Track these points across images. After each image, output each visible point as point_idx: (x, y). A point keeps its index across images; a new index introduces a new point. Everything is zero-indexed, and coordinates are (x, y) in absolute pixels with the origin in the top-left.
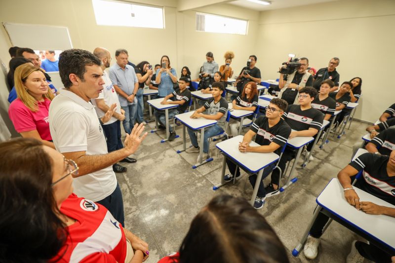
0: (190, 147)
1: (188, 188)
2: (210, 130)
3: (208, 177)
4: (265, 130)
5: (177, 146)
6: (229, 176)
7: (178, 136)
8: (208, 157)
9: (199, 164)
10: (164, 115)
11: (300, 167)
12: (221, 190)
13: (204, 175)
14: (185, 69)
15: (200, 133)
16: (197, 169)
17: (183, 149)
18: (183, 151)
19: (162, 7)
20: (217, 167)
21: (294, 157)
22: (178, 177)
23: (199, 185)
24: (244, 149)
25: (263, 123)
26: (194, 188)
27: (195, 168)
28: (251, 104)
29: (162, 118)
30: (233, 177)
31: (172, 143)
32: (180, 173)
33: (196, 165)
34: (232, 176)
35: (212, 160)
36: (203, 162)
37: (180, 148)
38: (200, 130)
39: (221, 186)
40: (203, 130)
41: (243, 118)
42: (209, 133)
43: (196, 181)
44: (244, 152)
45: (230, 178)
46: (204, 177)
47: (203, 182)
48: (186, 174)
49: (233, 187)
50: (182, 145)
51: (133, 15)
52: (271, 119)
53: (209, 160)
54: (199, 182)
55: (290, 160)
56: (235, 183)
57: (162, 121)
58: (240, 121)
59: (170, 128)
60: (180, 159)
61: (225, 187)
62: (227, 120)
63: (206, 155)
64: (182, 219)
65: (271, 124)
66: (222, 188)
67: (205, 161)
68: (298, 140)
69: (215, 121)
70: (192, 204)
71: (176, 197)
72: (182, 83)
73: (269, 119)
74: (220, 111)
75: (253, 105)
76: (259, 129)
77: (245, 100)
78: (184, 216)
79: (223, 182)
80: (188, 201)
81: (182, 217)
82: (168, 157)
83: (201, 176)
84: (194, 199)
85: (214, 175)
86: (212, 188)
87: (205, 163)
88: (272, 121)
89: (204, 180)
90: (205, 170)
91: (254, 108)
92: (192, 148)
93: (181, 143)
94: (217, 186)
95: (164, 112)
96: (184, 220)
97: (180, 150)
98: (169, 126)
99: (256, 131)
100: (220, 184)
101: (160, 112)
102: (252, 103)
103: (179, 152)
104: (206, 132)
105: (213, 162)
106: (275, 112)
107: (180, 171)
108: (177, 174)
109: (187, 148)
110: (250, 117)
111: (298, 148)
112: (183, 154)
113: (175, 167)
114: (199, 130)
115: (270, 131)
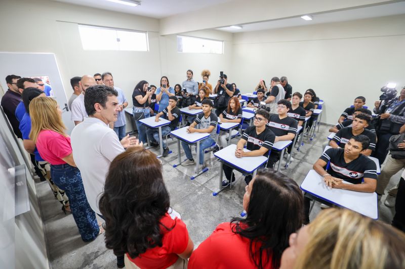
0: (185, 160)
1: (190, 197)
2: (204, 142)
3: (206, 185)
4: (254, 137)
5: (172, 161)
6: (226, 182)
7: (171, 152)
8: (203, 168)
9: (196, 175)
10: (158, 132)
11: (284, 168)
12: (220, 195)
13: (202, 183)
14: (177, 87)
15: (196, 145)
16: (195, 179)
17: (179, 163)
18: (179, 165)
19: (145, 32)
20: (213, 175)
21: (279, 159)
22: (179, 189)
23: (200, 193)
24: (239, 155)
25: (252, 132)
26: (196, 196)
27: (193, 178)
28: (237, 117)
29: (156, 135)
30: (230, 182)
31: (166, 159)
32: (180, 185)
33: (194, 176)
34: (228, 181)
35: (208, 170)
36: (200, 173)
37: (176, 162)
38: (196, 143)
39: (220, 192)
40: (198, 143)
41: (231, 129)
42: (203, 145)
43: (197, 190)
44: (239, 158)
45: (227, 183)
46: (203, 186)
47: (203, 191)
48: (186, 185)
49: (230, 191)
50: (178, 160)
51: (118, 40)
52: (258, 127)
53: (205, 170)
54: (199, 191)
55: (275, 162)
56: (232, 187)
57: (156, 138)
58: (229, 132)
59: (163, 144)
60: (178, 172)
61: (224, 192)
62: (217, 132)
63: (202, 166)
64: (191, 225)
65: (259, 131)
66: (221, 193)
67: (202, 172)
68: (280, 144)
69: (209, 134)
70: (197, 210)
71: (181, 207)
72: (172, 102)
73: (256, 128)
74: (211, 124)
75: (239, 118)
76: (249, 137)
77: (231, 113)
78: (192, 221)
79: (221, 188)
80: (193, 209)
81: (190, 222)
82: (166, 171)
83: (200, 185)
84: (198, 206)
85: (212, 183)
86: (212, 195)
87: (202, 173)
88: (259, 128)
89: (204, 189)
90: (203, 179)
91: (240, 120)
92: (187, 161)
93: (175, 158)
94: (216, 192)
95: (157, 130)
96: (193, 225)
97: (176, 165)
98: (163, 142)
99: (246, 139)
100: (219, 190)
101: (154, 130)
102: (237, 115)
103: (175, 166)
104: (200, 144)
105: (208, 171)
106: (262, 121)
107: (180, 183)
108: (178, 186)
109: (182, 161)
110: (236, 128)
111: (281, 151)
112: (179, 168)
113: (175, 180)
114: (194, 143)
115: (258, 137)
